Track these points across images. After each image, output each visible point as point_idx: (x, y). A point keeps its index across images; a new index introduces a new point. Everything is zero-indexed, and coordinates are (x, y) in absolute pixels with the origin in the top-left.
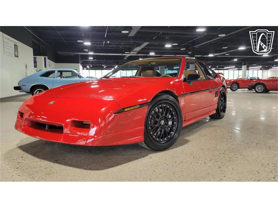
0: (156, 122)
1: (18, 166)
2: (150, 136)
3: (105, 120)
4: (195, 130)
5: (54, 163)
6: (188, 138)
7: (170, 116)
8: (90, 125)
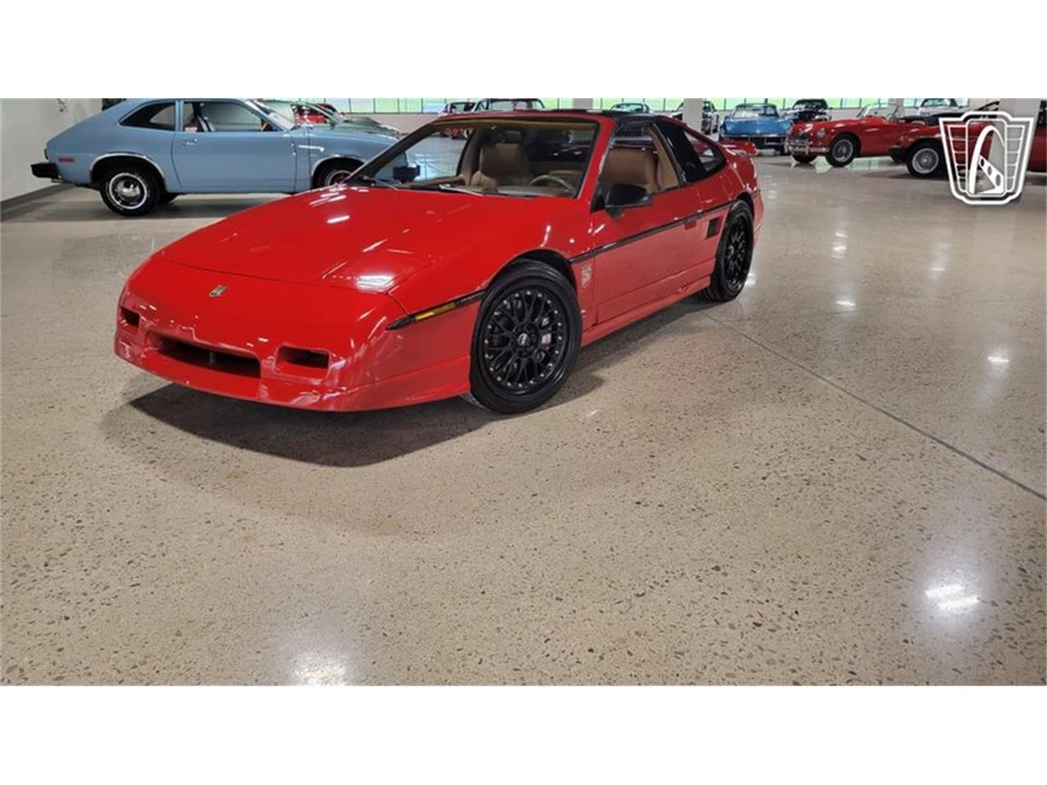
0: (505, 341)
1: (152, 458)
2: (487, 379)
3: (367, 342)
4: (634, 343)
5: (242, 447)
6: (602, 373)
7: (545, 321)
8: (327, 357)
